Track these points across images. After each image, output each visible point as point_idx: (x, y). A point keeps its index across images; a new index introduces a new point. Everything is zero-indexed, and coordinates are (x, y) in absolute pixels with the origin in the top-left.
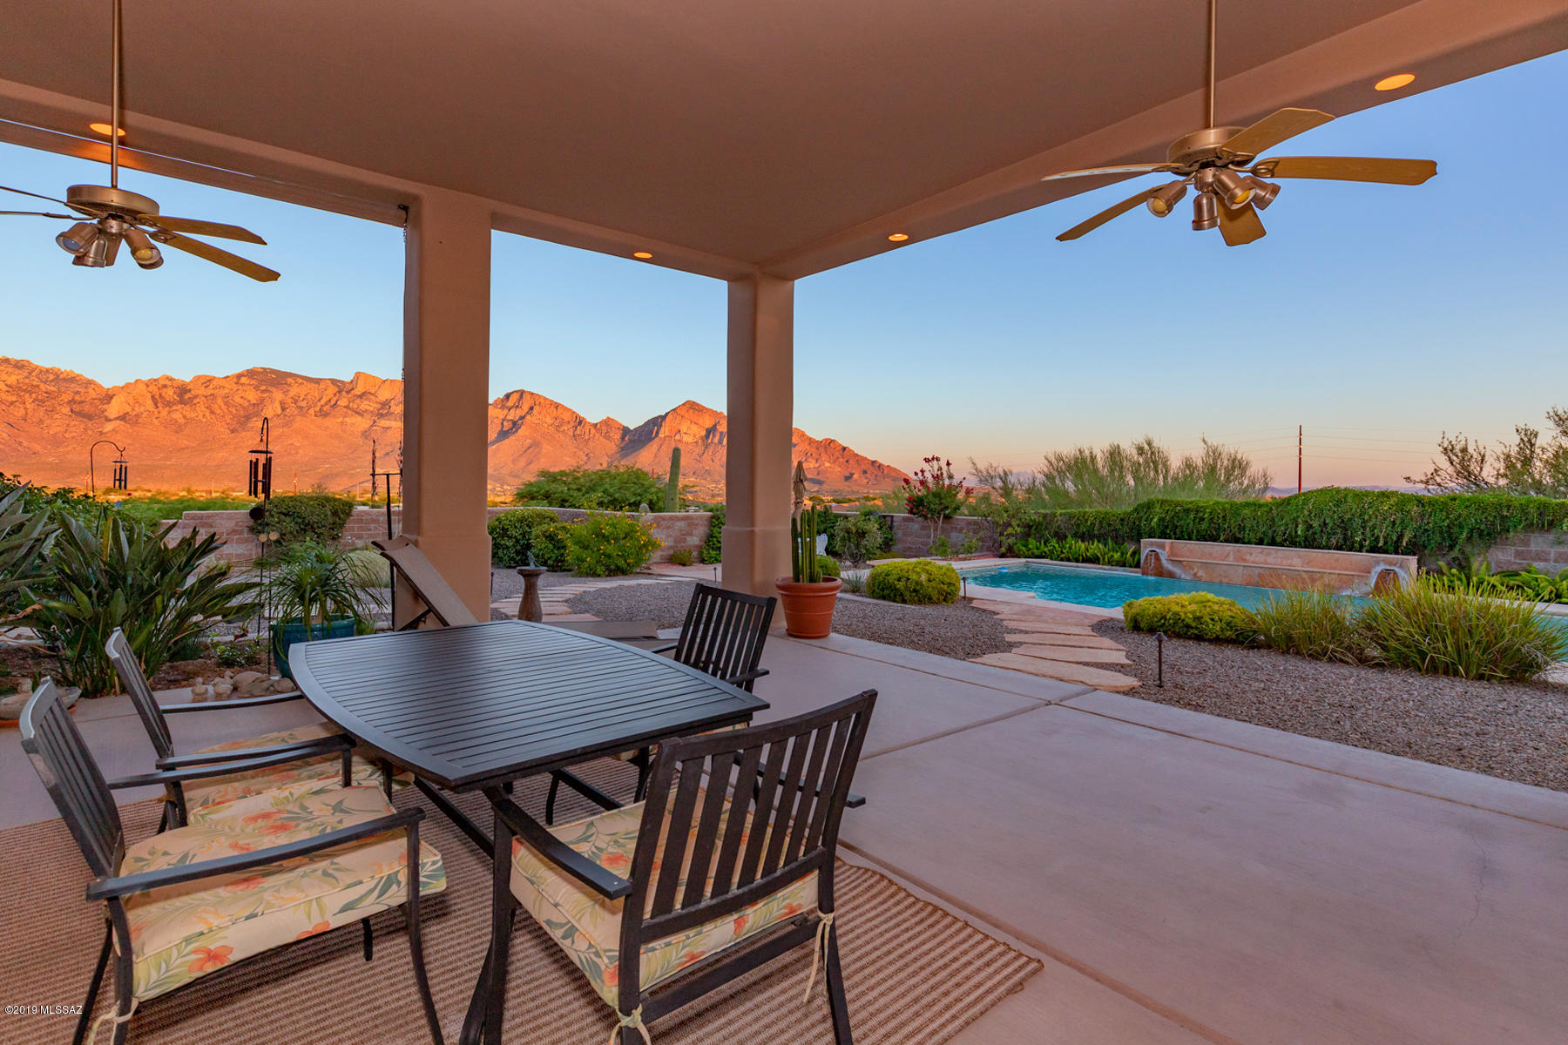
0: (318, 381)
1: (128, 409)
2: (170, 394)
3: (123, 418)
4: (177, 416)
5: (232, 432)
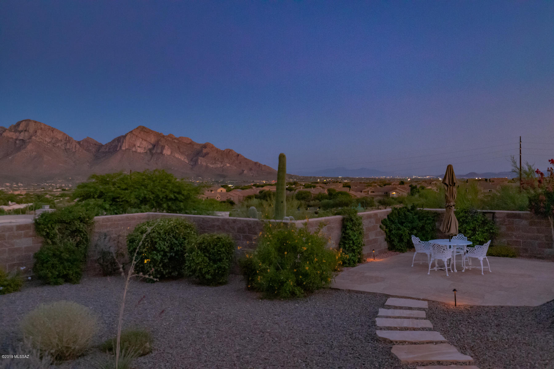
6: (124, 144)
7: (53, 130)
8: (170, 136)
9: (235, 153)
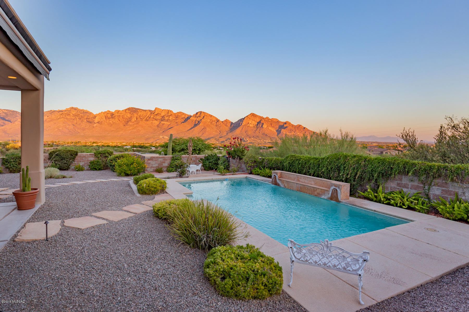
0: (145, 111)
1: (100, 120)
2: (109, 115)
3: (98, 123)
4: (111, 122)
5: (124, 126)
6: (243, 122)
7: (211, 116)
8: (267, 118)
9: (303, 127)
